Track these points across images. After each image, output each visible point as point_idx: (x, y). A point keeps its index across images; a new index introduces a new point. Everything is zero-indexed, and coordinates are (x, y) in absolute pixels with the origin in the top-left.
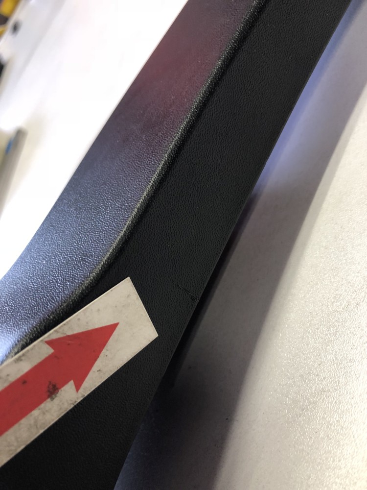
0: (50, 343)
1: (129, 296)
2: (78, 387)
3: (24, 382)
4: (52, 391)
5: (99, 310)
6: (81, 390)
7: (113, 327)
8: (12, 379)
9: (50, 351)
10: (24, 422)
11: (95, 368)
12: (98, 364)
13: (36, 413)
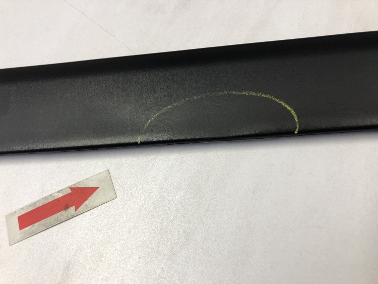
0: (71, 188)
1: (106, 177)
2: (76, 210)
3: (58, 201)
4: (66, 207)
5: (92, 180)
6: (77, 211)
7: (96, 188)
8: (55, 198)
9: (70, 191)
10: (55, 216)
11: (85, 204)
12: (86, 202)
13: (58, 214)
